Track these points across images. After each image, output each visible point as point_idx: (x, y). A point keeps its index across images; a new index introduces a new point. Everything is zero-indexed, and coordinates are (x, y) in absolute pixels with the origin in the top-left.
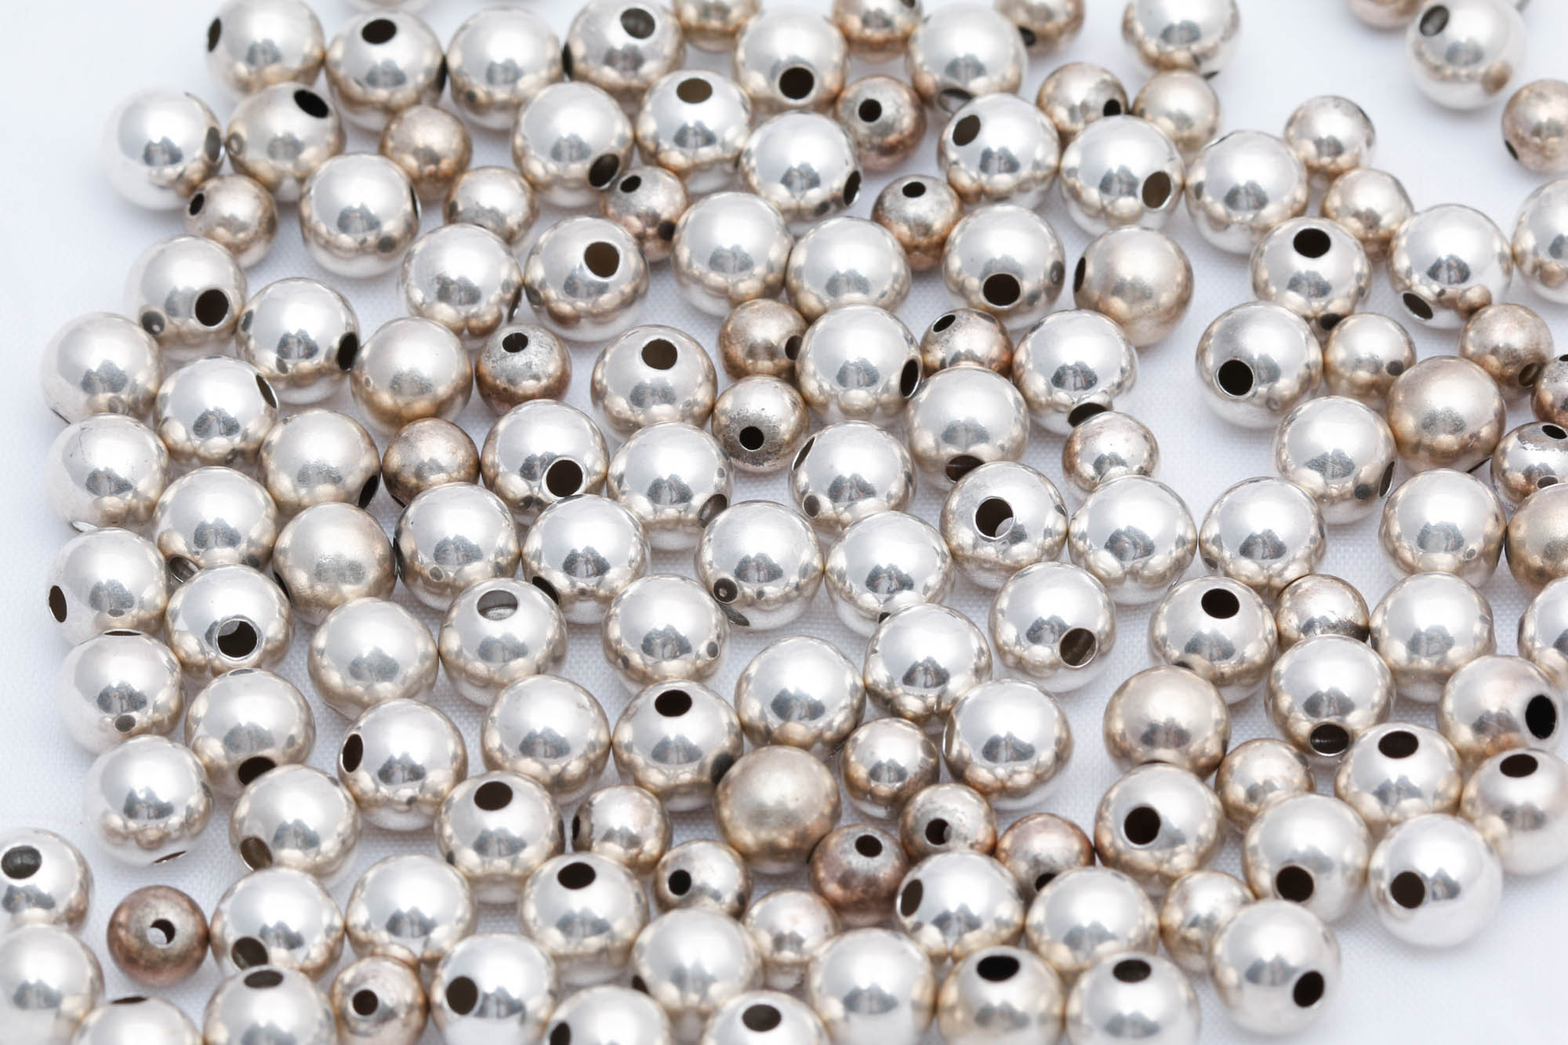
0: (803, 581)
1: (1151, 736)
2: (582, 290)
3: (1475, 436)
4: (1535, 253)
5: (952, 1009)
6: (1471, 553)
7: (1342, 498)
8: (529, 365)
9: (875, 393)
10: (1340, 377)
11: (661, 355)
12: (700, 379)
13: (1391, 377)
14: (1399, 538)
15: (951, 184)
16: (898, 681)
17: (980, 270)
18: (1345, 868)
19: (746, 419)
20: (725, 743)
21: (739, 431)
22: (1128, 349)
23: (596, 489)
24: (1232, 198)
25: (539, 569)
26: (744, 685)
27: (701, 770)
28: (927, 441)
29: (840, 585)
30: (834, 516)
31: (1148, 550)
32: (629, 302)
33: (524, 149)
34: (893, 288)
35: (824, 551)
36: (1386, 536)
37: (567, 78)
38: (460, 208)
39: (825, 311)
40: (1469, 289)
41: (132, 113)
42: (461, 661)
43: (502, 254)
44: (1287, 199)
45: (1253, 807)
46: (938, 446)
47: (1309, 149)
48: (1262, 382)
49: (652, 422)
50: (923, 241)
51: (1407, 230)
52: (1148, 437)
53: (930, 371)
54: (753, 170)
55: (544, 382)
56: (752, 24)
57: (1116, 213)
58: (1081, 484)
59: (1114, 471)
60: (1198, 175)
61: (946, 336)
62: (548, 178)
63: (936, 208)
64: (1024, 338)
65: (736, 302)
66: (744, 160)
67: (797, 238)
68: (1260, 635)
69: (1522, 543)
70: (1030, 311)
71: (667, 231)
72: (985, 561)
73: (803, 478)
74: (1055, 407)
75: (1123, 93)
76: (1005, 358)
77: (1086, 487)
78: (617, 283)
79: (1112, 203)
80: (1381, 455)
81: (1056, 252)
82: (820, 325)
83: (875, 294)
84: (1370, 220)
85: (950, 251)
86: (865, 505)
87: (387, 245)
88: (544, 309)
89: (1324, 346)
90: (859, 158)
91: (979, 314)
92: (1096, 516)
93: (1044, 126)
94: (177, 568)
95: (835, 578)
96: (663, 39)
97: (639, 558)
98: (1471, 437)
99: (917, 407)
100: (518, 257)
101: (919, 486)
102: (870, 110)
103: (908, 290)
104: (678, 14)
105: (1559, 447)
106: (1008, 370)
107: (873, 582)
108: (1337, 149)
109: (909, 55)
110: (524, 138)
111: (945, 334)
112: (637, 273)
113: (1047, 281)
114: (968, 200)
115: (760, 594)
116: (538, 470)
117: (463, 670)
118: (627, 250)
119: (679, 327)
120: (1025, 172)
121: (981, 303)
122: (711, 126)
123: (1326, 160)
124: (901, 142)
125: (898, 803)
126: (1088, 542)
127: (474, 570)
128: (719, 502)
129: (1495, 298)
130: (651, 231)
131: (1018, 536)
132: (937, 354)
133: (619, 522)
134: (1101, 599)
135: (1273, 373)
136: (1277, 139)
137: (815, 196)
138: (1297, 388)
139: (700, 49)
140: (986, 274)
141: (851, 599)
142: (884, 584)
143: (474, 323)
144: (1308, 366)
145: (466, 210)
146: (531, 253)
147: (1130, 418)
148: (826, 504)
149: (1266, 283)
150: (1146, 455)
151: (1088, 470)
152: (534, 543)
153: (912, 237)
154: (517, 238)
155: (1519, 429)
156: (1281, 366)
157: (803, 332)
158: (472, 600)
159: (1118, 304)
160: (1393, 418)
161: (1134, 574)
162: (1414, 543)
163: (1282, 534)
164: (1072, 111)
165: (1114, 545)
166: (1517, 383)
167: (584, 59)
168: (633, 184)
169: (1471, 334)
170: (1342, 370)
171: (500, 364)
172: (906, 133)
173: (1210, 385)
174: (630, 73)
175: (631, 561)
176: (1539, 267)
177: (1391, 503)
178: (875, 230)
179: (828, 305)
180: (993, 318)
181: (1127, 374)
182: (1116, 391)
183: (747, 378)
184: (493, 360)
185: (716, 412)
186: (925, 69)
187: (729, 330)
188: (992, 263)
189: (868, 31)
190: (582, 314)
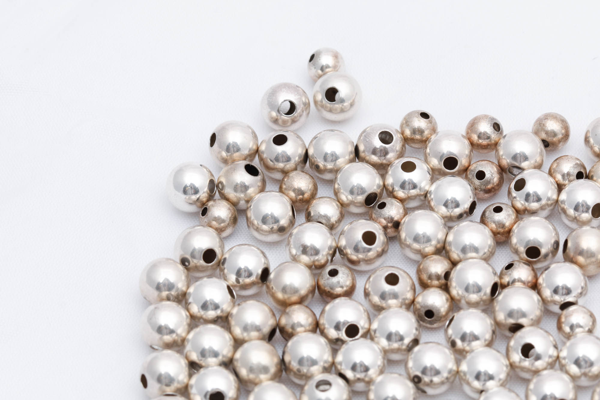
0: (449, 376)
2: (361, 250)
8: (339, 282)
9: (480, 296)
11: (392, 279)
12: (409, 289)
15: (513, 207)
17: (524, 244)
19: (427, 306)
21: (424, 311)
22: (584, 278)
23: (365, 336)
25: (341, 369)
28: (501, 317)
29: (464, 377)
30: (463, 348)
31: (591, 364)
32: (380, 255)
33: (339, 189)
34: (488, 250)
35: (458, 362)
37: (357, 160)
38: (312, 214)
39: (460, 261)
41: (179, 172)
43: (329, 235)
46: (505, 319)
49: (389, 307)
50: (501, 230)
52: (592, 316)
53: (504, 287)
54: (432, 199)
55: (345, 289)
56: (433, 137)
57: (581, 220)
58: (564, 335)
59: (578, 330)
61: (510, 272)
62: (348, 202)
63: (507, 217)
64: (542, 273)
65: (425, 256)
66: (429, 195)
67: (450, 228)
70: (545, 261)
71: (397, 225)
72: (524, 368)
73: (450, 331)
74: (554, 302)
75: (585, 168)
76: (534, 281)
77: (566, 336)
78: (376, 247)
79: (579, 215)
81: (556, 236)
82: (459, 267)
83: (481, 254)
85: (512, 235)
86: (475, 344)
87: (282, 230)
88: (346, 257)
90: (475, 195)
91: (524, 263)
92: (570, 350)
93: (551, 182)
94: (194, 366)
95: (462, 374)
96: (396, 144)
97: (382, 365)
99: (497, 302)
100: (335, 235)
101: (498, 335)
102: (481, 175)
103: (495, 250)
104: (403, 133)
106: (535, 286)
107: (478, 377)
109: (497, 150)
110: (339, 184)
111: (509, 271)
112: (383, 243)
113: (552, 249)
114: (520, 213)
115: (431, 381)
116: (341, 327)
118: (379, 234)
119: (399, 267)
120: (544, 202)
121: (524, 257)
122: (415, 181)
124: (493, 188)
126: (567, 361)
127: (315, 369)
128: (416, 342)
130: (390, 225)
131: (538, 358)
132: (506, 280)
133: (374, 349)
134: (571, 385)
137: (457, 211)
139: (411, 146)
140: (527, 246)
141: (468, 384)
142: (482, 378)
143: (317, 263)
145: (314, 215)
146: (341, 234)
147: (584, 307)
148: (459, 343)
150: (591, 323)
151: (567, 329)
152: (339, 358)
153: (497, 229)
154: (335, 227)
157: (451, 269)
158: (313, 383)
159: (581, 259)
161: (585, 374)
164: (563, 176)
165: (577, 362)
167: (364, 151)
168: (383, 206)
171: (327, 281)
172: (495, 184)
174: (383, 158)
175: (379, 366)
178: (482, 226)
179: (462, 258)
180: (529, 264)
181: (584, 289)
182: (580, 296)
183: (428, 289)
184: (324, 279)
185: (415, 302)
186: (504, 157)
187: (421, 267)
188: (529, 241)
189: (480, 141)
190: (361, 260)
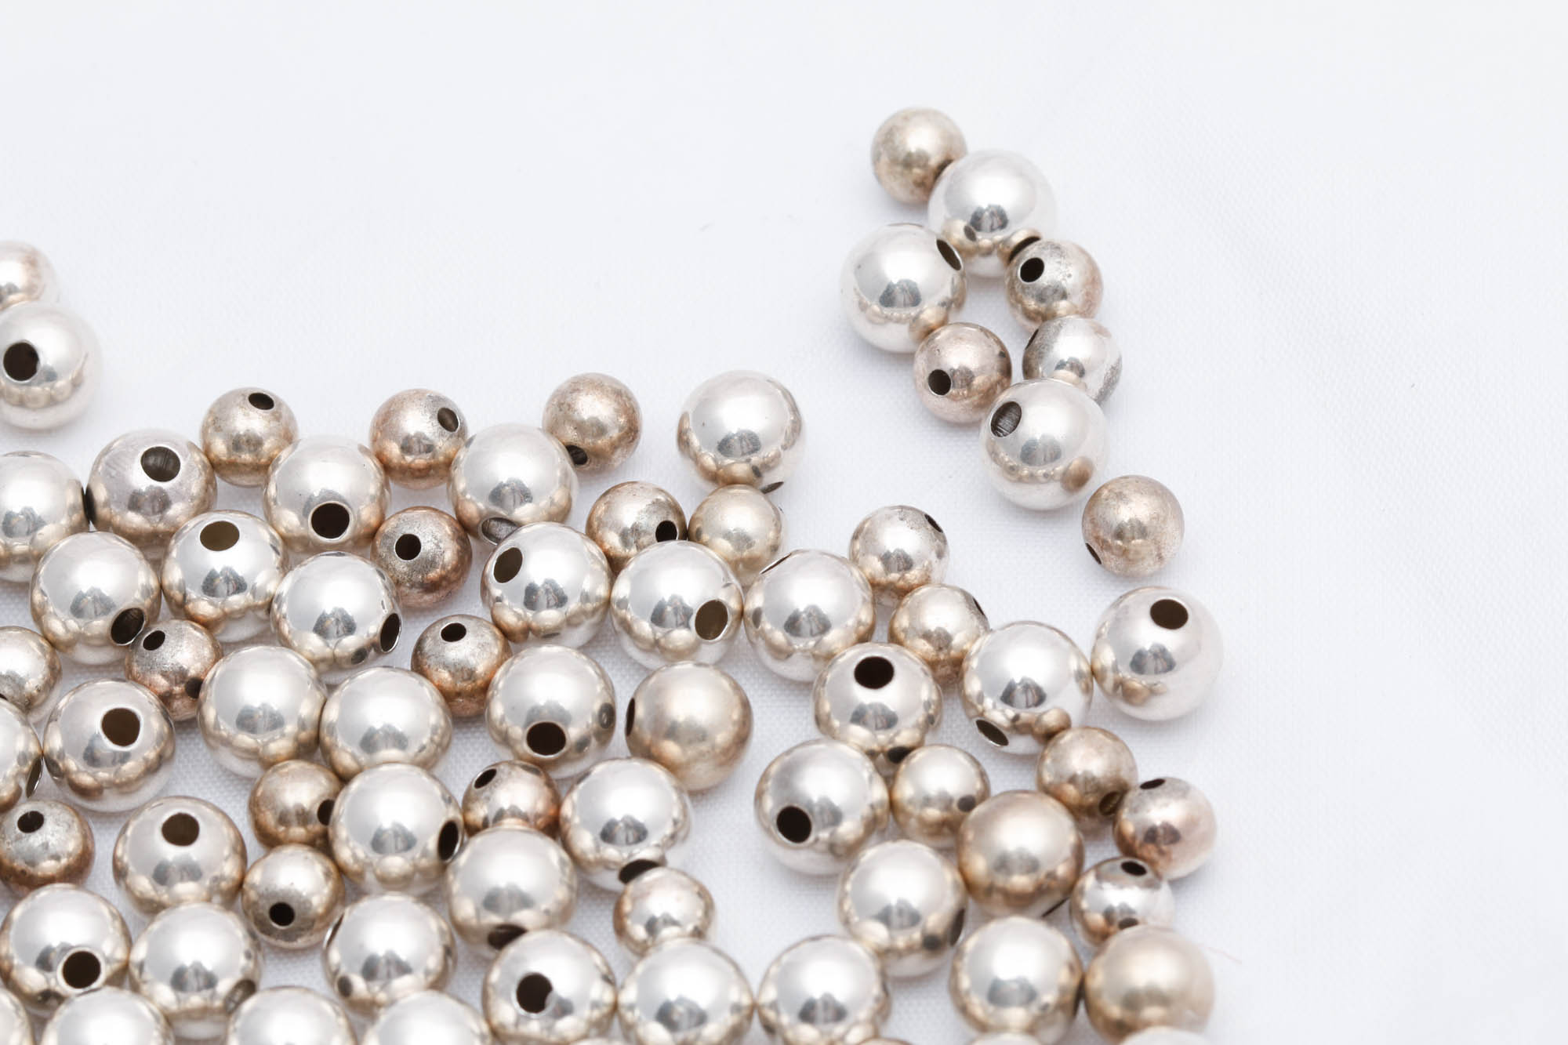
2: (102, 760)
3: (1051, 875)
4: (1115, 670)
6: (1045, 1007)
7: (910, 950)
8: (46, 846)
9: (413, 859)
10: (909, 815)
11: (182, 830)
12: (226, 852)
13: (962, 813)
14: (968, 993)
15: (497, 624)
17: (523, 721)
19: (275, 894)
21: (267, 908)
22: (680, 798)
23: (115, 980)
24: (792, 625)
28: (466, 909)
30: (369, 996)
31: (701, 1018)
32: (152, 769)
33: (44, 605)
34: (432, 740)
35: (357, 1034)
36: (955, 991)
37: (92, 526)
39: (359, 771)
40: (1044, 713)
43: (18, 724)
44: (851, 622)
46: (478, 915)
47: (875, 566)
48: (825, 826)
49: (178, 902)
50: (468, 686)
51: (978, 651)
52: (703, 894)
53: (473, 830)
54: (285, 616)
55: (64, 861)
56: (285, 456)
57: (671, 646)
58: (633, 947)
59: (667, 932)
60: (756, 601)
61: (487, 793)
62: (69, 636)
63: (477, 651)
64: (571, 790)
65: (269, 764)
66: (275, 606)
67: (332, 688)
69: (1099, 993)
70: (579, 759)
71: (194, 687)
73: (335, 956)
74: (605, 864)
75: (679, 513)
76: (552, 812)
77: (638, 950)
78: (140, 750)
79: (665, 635)
80: (949, 902)
81: (605, 693)
82: (355, 785)
83: (413, 749)
84: (941, 640)
85: (493, 696)
86: (401, 983)
88: (65, 780)
89: (890, 781)
90: (397, 598)
91: (526, 768)
92: (645, 984)
93: (593, 554)
96: (190, 478)
98: (1047, 876)
99: (456, 871)
100: (37, 725)
101: (461, 959)
102: (409, 546)
103: (450, 739)
104: (207, 452)
105: (1138, 885)
106: (554, 827)
108: (907, 563)
109: (450, 480)
110: (43, 592)
111: (486, 790)
112: (161, 737)
113: (595, 726)
114: (512, 639)
116: (52, 960)
118: (148, 714)
119: (200, 796)
120: (573, 606)
121: (526, 753)
122: (241, 571)
123: (894, 576)
124: (443, 578)
126: (637, 1013)
128: (248, 987)
129: (1074, 720)
130: (177, 689)
131: (565, 1009)
132: (479, 813)
133: (138, 1016)
135: (835, 817)
136: (841, 560)
137: (351, 643)
138: (861, 831)
139: (232, 483)
140: (529, 723)
144: (872, 807)
146: (50, 721)
147: (684, 874)
148: (359, 985)
149: (828, 716)
150: (700, 913)
151: (639, 932)
152: (50, 1041)
153: (454, 683)
154: (36, 703)
155: (1097, 867)
156: (843, 809)
157: (336, 794)
159: (671, 749)
160: (964, 859)
162: (984, 999)
163: (841, 996)
164: (624, 536)
165: (665, 1016)
166: (1099, 814)
167: (107, 504)
168: (156, 640)
169: (1048, 761)
170: (910, 808)
171: (16, 845)
172: (449, 567)
173: (768, 830)
174: (157, 518)
176: (1120, 684)
177: (959, 954)
178: (415, 680)
179: (363, 764)
180: (539, 769)
181: (679, 825)
182: (670, 843)
183: (279, 847)
184: (9, 840)
185: (245, 886)
186: (468, 496)
187: (259, 793)
188: (535, 711)
189: (409, 458)
190: (104, 785)
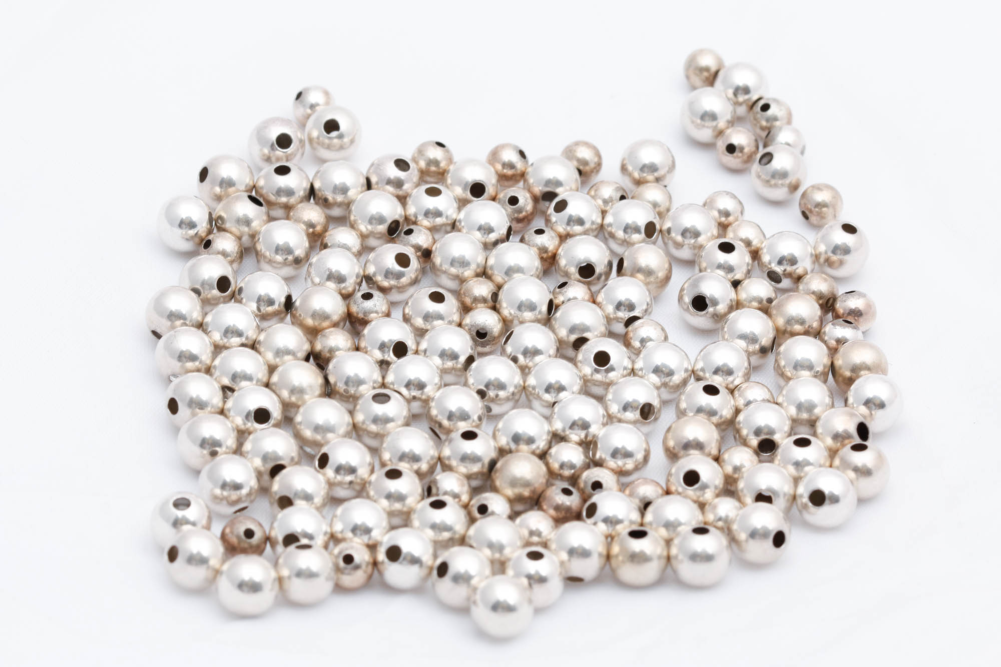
0: (515, 391)
1: (687, 446)
2: (395, 274)
4: (826, 253)
5: (617, 556)
6: (818, 372)
7: (755, 353)
8: (373, 307)
9: (535, 315)
11: (437, 297)
12: (455, 310)
13: (768, 305)
14: (784, 367)
15: (554, 232)
16: (567, 429)
17: (576, 264)
18: (785, 495)
19: (478, 325)
20: (493, 454)
21: (476, 331)
22: (649, 294)
23: (416, 352)
24: (684, 233)
25: (394, 386)
26: (497, 433)
27: (483, 465)
28: (563, 333)
29: (533, 392)
30: (525, 364)
31: (672, 373)
32: (413, 283)
33: (355, 221)
34: (536, 273)
35: (524, 377)
36: (777, 367)
37: (369, 190)
38: (328, 243)
39: (506, 282)
40: (797, 268)
41: (169, 210)
42: (364, 426)
43: (355, 260)
44: (710, 233)
45: (736, 476)
46: (568, 336)
47: (716, 214)
48: (712, 305)
49: (435, 328)
50: (546, 254)
51: (765, 246)
52: (663, 329)
53: (559, 304)
54: (463, 227)
55: (381, 315)
56: (451, 168)
57: (631, 241)
58: (634, 351)
59: (649, 344)
60: (668, 225)
61: (565, 290)
62: (368, 233)
63: (550, 240)
64: (600, 291)
65: (465, 280)
66: (457, 222)
67: (488, 253)
68: (729, 407)
69: (840, 368)
70: (600, 280)
71: (428, 253)
72: (597, 381)
73: (509, 349)
74: (617, 319)
75: (626, 192)
76: (591, 300)
77: (639, 350)
78: (411, 270)
79: (629, 237)
80: (771, 335)
81: (609, 256)
82: (506, 287)
83: (530, 273)
84: (748, 242)
85: (559, 258)
86: (538, 359)
87: (297, 261)
88: (375, 286)
89: (736, 292)
90: (511, 222)
91: (578, 283)
92: (645, 361)
93: (593, 207)
94: (227, 390)
95: (531, 389)
96: (413, 173)
97: (439, 384)
98: (809, 327)
99: (555, 319)
100: (362, 263)
102: (513, 201)
104: (418, 163)
105: (851, 327)
107: (548, 389)
108: (727, 214)
109: (525, 181)
110: (354, 218)
112: (417, 269)
113: (605, 269)
114: (563, 238)
115: (497, 396)
116: (387, 346)
117: (365, 430)
118: (412, 257)
120: (587, 225)
121: (578, 278)
122: (440, 207)
123: (723, 219)
124: (527, 216)
125: (574, 480)
126: (644, 371)
127: (363, 388)
128: (470, 360)
129: (809, 270)
130: (419, 253)
131: (612, 369)
132: (560, 299)
134: (655, 392)
135: (715, 303)
136: (701, 209)
137: (493, 237)
138: (726, 310)
140: (579, 265)
141: (539, 397)
142: (554, 389)
143: (345, 291)
144: (731, 300)
145: (331, 244)
146: (368, 261)
147: (653, 321)
148: (521, 358)
149: (705, 268)
150: (663, 337)
152: (390, 377)
153: (541, 252)
156: (719, 299)
157: (498, 291)
158: (368, 397)
160: (774, 318)
161: (665, 385)
162: (791, 369)
163: (731, 365)
164: (605, 201)
165: (656, 371)
166: (825, 307)
167: (376, 181)
168: (409, 232)
169: (801, 286)
170: (745, 303)
171: (360, 306)
172: (529, 213)
173: (687, 310)
174: (400, 188)
175: (436, 384)
176: (827, 260)
177: (778, 354)
178: (523, 246)
179: (507, 280)
180: (584, 283)
181: (649, 306)
183: (474, 311)
184: (357, 305)
185: (464, 323)
186: (534, 184)
188: (581, 259)
189: (505, 171)
190: (393, 287)
